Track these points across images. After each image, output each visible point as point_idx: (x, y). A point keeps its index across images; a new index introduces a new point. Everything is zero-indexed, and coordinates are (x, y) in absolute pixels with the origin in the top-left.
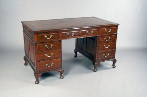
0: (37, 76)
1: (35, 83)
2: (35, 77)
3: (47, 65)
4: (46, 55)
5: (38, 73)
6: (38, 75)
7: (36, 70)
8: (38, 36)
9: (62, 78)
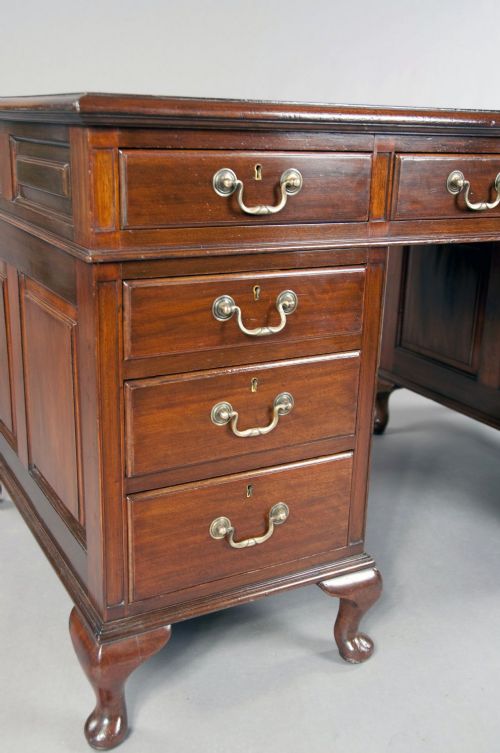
0: (111, 659)
1: (90, 735)
2: (92, 678)
3: (221, 526)
4: (223, 410)
5: (116, 626)
6: (118, 645)
7: (98, 595)
8: (130, 168)
9: (362, 657)
